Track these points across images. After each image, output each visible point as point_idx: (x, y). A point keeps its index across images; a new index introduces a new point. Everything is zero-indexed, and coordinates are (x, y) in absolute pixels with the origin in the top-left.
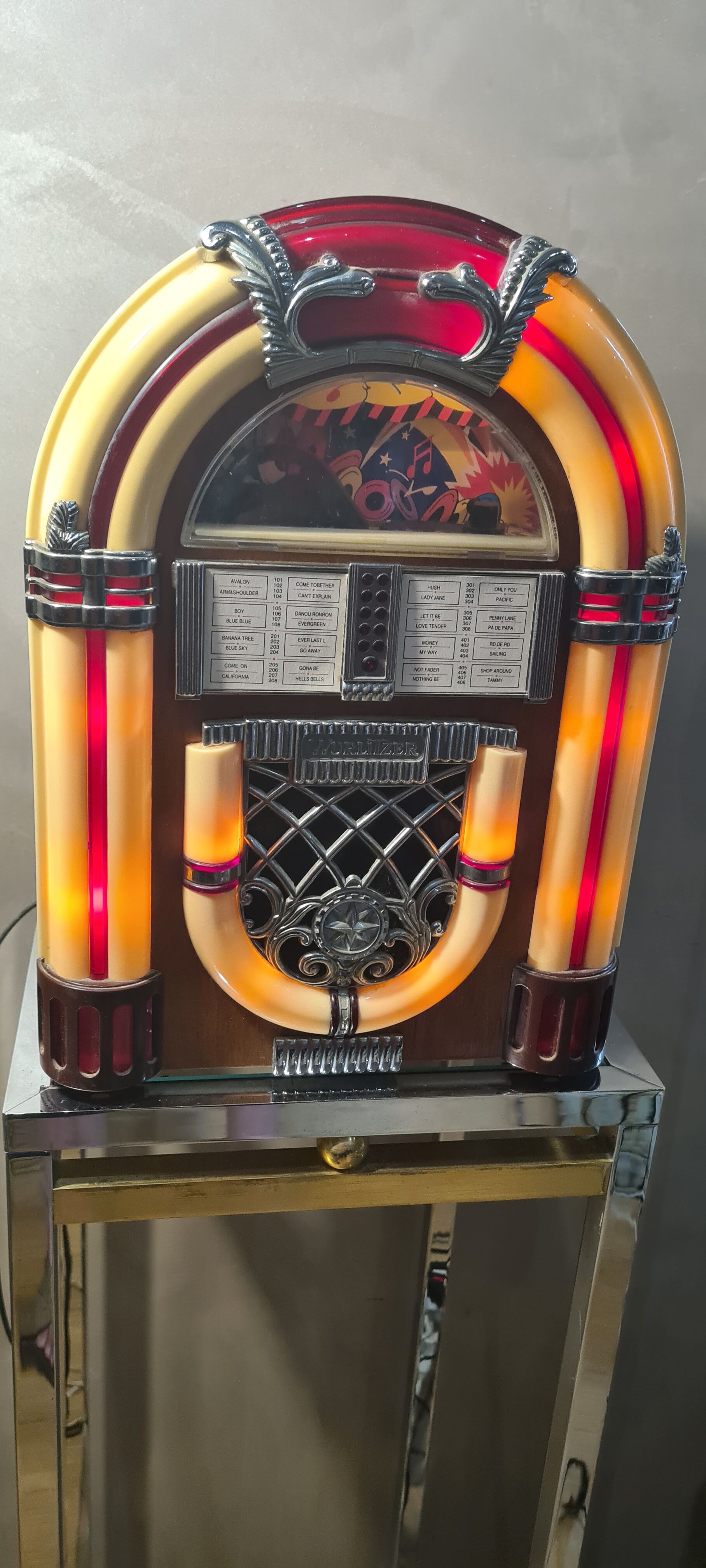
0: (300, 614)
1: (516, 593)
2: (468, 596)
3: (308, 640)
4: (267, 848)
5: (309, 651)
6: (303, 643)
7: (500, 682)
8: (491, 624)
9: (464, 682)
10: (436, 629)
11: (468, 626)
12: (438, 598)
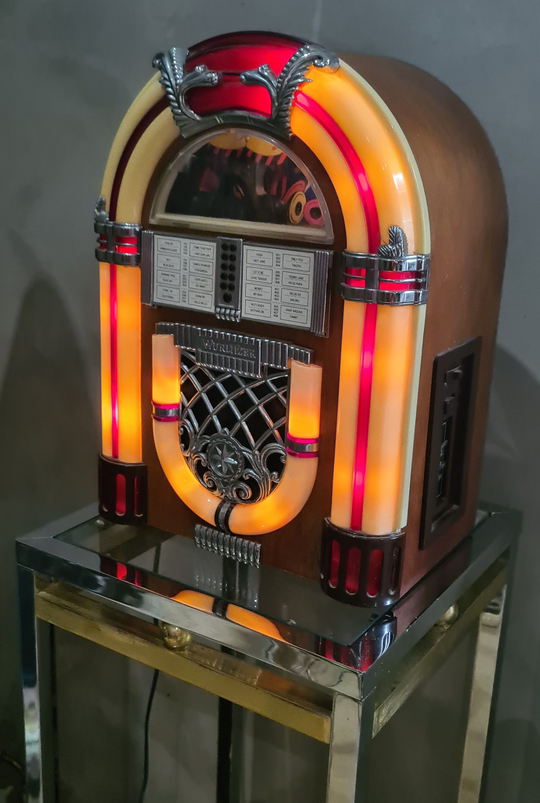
0: (196, 264)
1: (303, 262)
2: (277, 262)
3: (199, 280)
5: (200, 286)
6: (197, 282)
7: (297, 319)
8: (291, 281)
9: (277, 316)
10: (261, 281)
11: (278, 281)
12: (261, 261)
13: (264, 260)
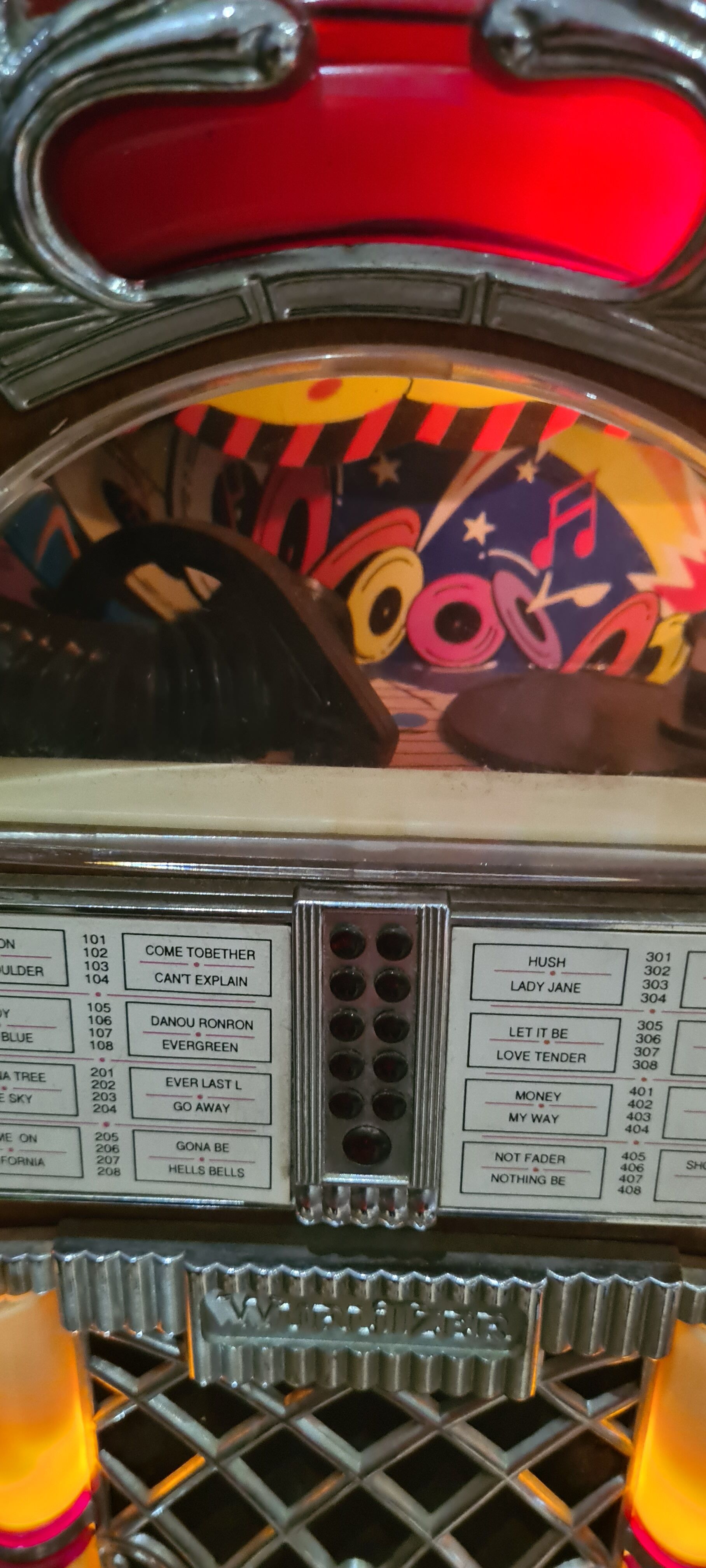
0: (168, 1021)
2: (650, 985)
3: (194, 1082)
4: (151, 1480)
5: (199, 1107)
6: (181, 1090)
9: (637, 1191)
10: (556, 1065)
11: (650, 1059)
12: (559, 987)
13: (570, 980)
